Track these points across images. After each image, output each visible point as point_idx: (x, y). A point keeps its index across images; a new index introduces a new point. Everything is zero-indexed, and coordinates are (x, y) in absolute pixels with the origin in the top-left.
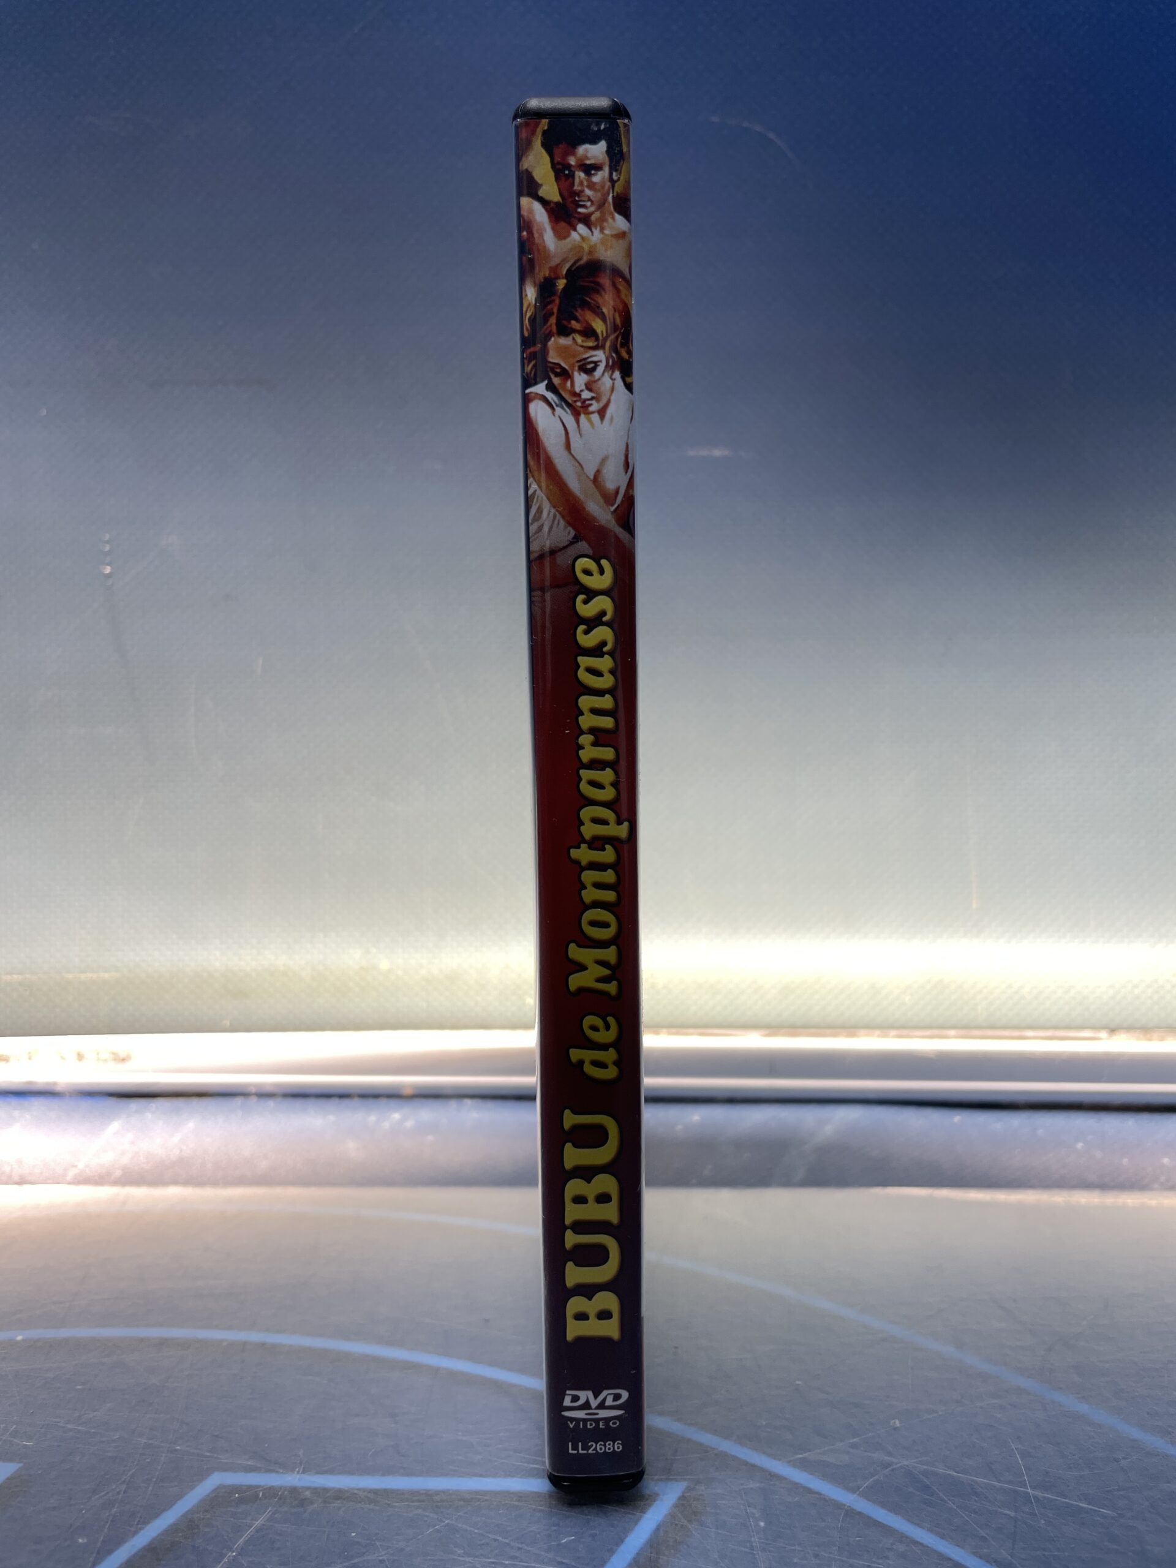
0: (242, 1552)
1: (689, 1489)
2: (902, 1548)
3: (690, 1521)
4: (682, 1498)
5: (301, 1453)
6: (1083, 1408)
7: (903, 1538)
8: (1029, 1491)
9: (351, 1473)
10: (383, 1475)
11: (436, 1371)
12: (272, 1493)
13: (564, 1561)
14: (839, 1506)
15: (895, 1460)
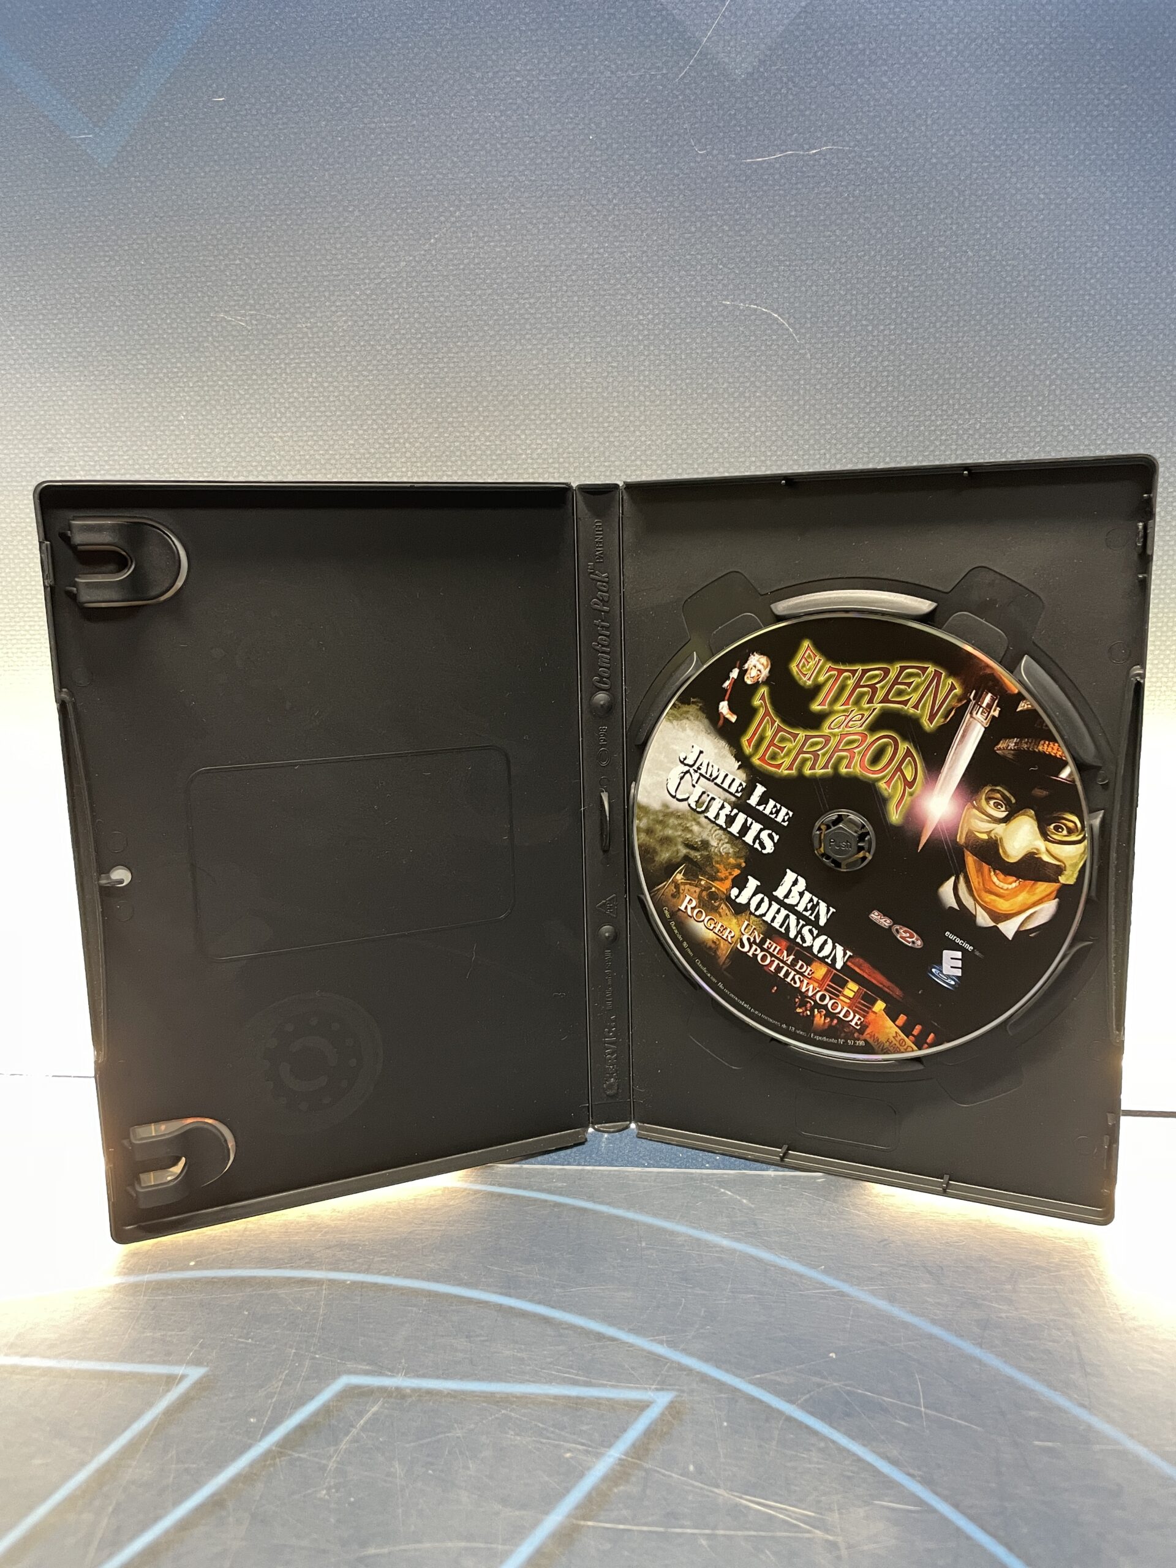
0: (363, 1429)
1: (677, 1396)
2: (822, 1445)
3: (674, 1419)
4: (672, 1402)
5: (403, 1361)
6: (977, 1352)
7: (824, 1438)
8: (923, 1409)
9: (438, 1377)
10: (461, 1379)
11: (500, 1308)
12: (383, 1390)
13: (583, 1441)
14: (780, 1413)
15: (827, 1382)
